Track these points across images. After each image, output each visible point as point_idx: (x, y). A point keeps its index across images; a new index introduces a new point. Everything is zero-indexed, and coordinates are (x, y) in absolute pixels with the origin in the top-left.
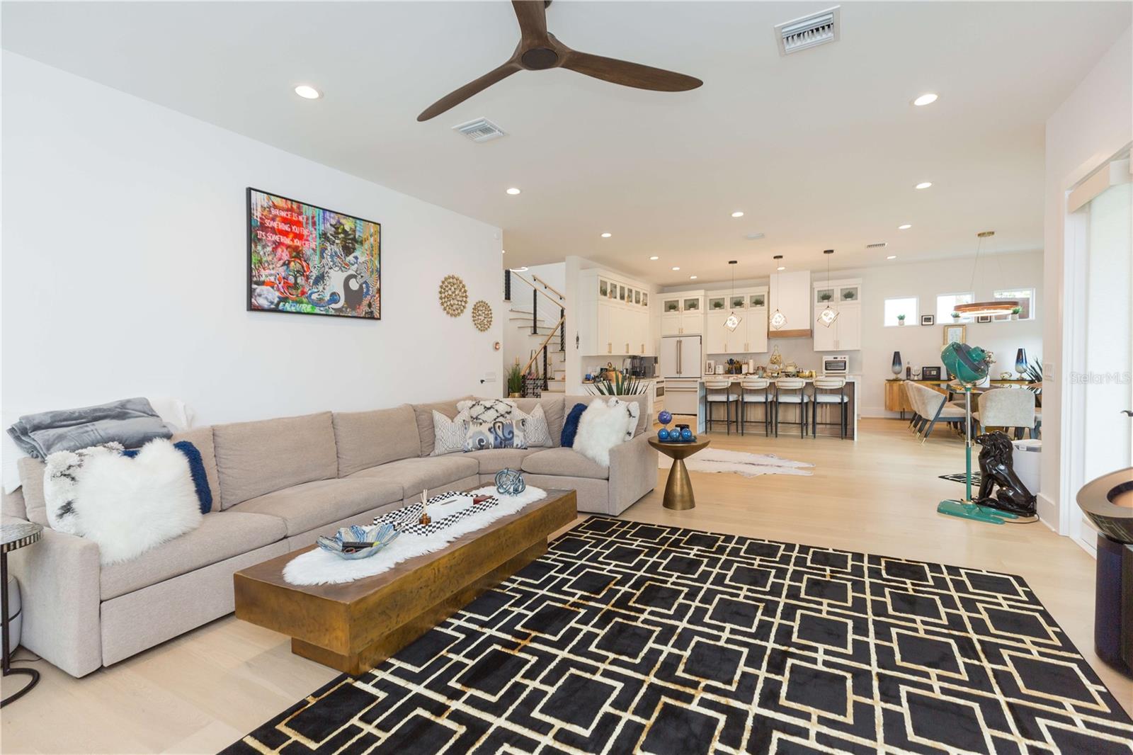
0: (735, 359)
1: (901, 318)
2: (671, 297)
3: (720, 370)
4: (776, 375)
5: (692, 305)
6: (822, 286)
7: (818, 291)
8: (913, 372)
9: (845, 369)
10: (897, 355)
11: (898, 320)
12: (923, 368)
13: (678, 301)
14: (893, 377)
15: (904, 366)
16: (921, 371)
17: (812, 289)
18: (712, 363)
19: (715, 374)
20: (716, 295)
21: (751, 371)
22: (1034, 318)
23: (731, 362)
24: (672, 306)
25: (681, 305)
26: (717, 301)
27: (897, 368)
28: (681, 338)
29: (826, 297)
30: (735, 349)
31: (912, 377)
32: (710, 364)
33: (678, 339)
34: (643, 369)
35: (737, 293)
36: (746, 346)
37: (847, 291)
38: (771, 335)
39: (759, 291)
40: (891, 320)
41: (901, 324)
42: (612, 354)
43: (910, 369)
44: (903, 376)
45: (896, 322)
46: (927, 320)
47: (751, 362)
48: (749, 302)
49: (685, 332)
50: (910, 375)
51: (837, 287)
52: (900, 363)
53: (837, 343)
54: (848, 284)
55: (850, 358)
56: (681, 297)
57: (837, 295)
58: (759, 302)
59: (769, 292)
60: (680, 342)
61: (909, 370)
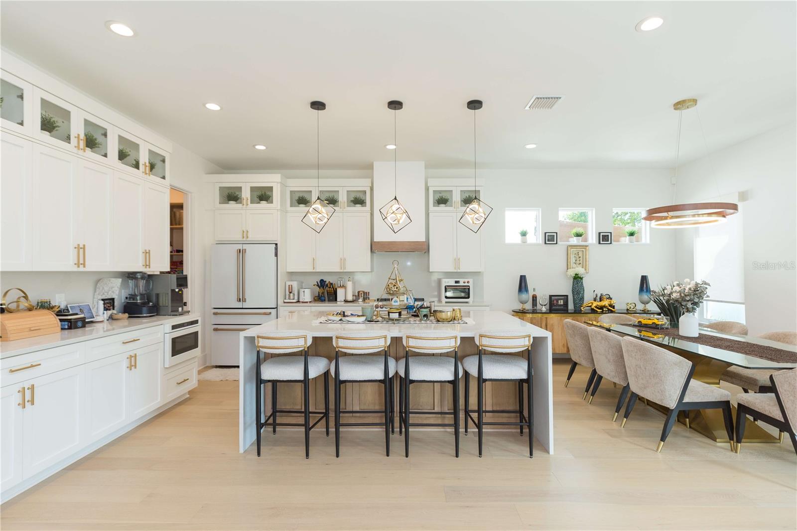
0: (328, 279)
1: (524, 234)
2: (231, 180)
3: (307, 296)
4: (396, 316)
5: (263, 195)
6: (439, 185)
7: (435, 192)
8: (539, 300)
9: (468, 297)
10: (523, 279)
11: (519, 236)
12: (551, 296)
13: (240, 188)
14: (519, 307)
15: (531, 293)
16: (547, 301)
17: (427, 189)
18: (295, 285)
19: (298, 301)
20: (299, 185)
21: (350, 298)
22: (648, 241)
23: (322, 284)
24: (231, 196)
25: (246, 194)
26: (301, 195)
27: (524, 296)
28: (245, 247)
29: (442, 201)
30: (327, 265)
31: (539, 307)
32: (291, 288)
33: (240, 247)
34: (154, 299)
35: (329, 184)
36: (343, 261)
37: (467, 195)
38: (375, 247)
39: (360, 184)
40: (512, 237)
41: (524, 242)
42: (88, 269)
43: (536, 297)
44: (528, 306)
45: (518, 239)
46: (550, 238)
47: (349, 285)
48: (345, 199)
49: (252, 237)
50: (536, 306)
51: (457, 187)
52: (527, 290)
53: (457, 261)
54: (469, 185)
55: (474, 283)
56: (246, 182)
57: (457, 198)
58: (358, 201)
59: (372, 189)
60: (244, 251)
61: (534, 298)
